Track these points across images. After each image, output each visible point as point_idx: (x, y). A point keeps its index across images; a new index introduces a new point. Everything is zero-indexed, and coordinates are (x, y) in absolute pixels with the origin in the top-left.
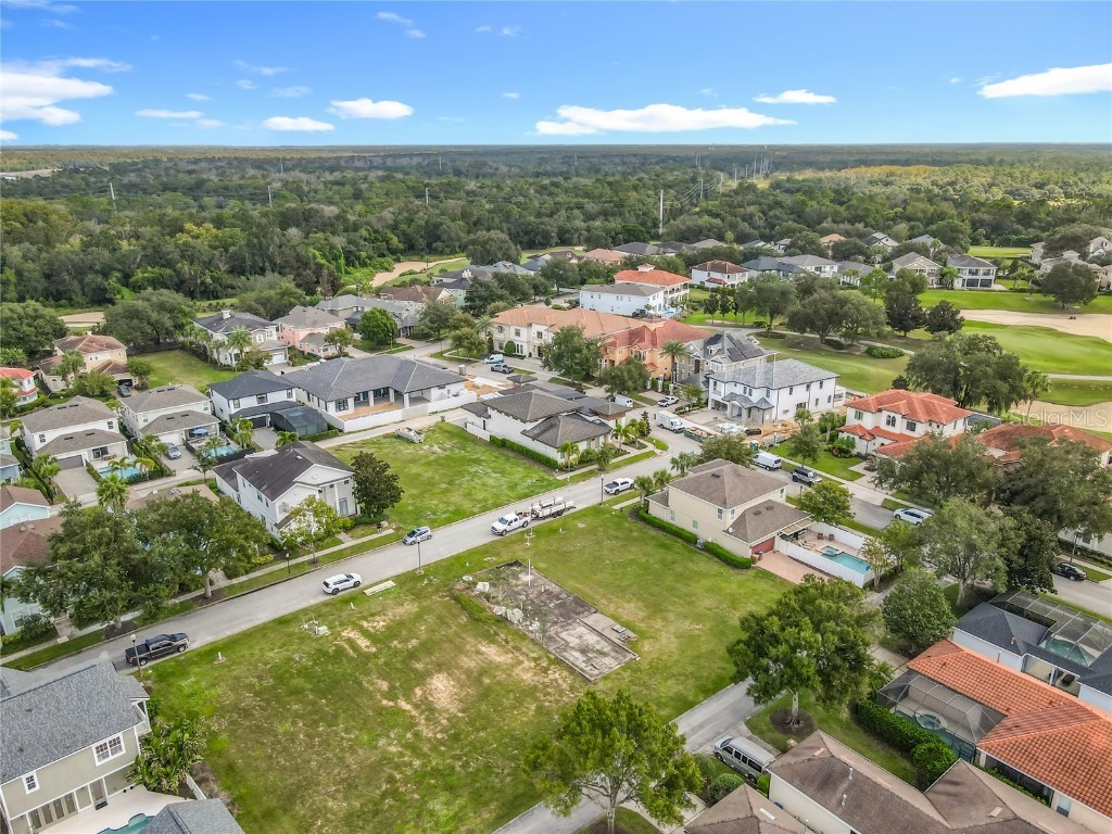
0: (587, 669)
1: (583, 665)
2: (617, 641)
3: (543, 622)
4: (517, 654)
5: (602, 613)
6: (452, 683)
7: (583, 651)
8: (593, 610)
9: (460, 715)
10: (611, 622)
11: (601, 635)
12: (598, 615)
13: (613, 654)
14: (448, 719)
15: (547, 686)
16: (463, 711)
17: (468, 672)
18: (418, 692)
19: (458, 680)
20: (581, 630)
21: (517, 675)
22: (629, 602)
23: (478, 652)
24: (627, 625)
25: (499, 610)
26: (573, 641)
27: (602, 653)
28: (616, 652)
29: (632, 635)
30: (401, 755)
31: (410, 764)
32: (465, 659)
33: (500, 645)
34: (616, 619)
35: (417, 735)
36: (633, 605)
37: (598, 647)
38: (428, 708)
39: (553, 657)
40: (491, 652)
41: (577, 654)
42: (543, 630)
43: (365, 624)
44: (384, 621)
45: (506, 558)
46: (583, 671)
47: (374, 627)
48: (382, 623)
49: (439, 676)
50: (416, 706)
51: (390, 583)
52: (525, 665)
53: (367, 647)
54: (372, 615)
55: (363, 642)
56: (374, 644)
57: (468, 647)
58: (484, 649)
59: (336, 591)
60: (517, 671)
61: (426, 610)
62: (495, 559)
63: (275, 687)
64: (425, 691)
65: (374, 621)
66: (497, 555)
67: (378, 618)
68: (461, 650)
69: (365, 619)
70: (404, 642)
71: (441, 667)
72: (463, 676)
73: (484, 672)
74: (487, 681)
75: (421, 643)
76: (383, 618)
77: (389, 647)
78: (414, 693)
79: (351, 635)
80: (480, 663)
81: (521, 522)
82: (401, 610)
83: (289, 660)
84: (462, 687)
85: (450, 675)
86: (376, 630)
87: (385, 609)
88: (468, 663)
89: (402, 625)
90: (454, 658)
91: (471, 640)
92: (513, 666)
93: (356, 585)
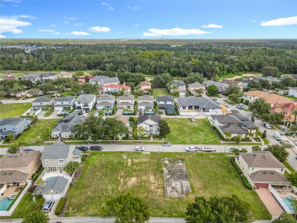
0: (168, 193)
1: (168, 191)
2: (184, 190)
3: (171, 177)
4: (157, 181)
5: (189, 182)
6: (136, 181)
7: (173, 188)
8: (188, 180)
9: (129, 188)
10: (189, 185)
11: (182, 187)
12: (188, 182)
13: (179, 193)
14: (126, 188)
15: (154, 192)
16: (131, 188)
17: (142, 180)
18: (128, 179)
19: (137, 181)
20: (179, 183)
21: (151, 186)
22: (200, 182)
23: (149, 177)
24: (192, 188)
25: (164, 169)
26: (173, 185)
27: (177, 192)
28: (181, 193)
29: (190, 190)
32: (144, 177)
33: (155, 178)
34: (191, 184)
35: (117, 188)
36: (200, 183)
37: (178, 189)
38: (125, 183)
39: (164, 186)
40: (152, 178)
41: (170, 188)
42: (169, 179)
43: (134, 160)
44: (139, 161)
45: (182, 157)
46: (167, 193)
47: (135, 161)
48: (138, 161)
49: (135, 178)
50: (124, 182)
51: (149, 153)
52: (155, 185)
53: (129, 165)
54: (138, 158)
55: (130, 163)
56: (131, 164)
57: (148, 175)
58: (151, 176)
59: (137, 150)
60: (152, 185)
61: (149, 162)
62: (178, 156)
63: (105, 165)
64: (129, 179)
65: (137, 160)
66: (180, 156)
67: (138, 160)
68: (146, 174)
69: (136, 158)
70: (137, 167)
71: (138, 176)
72: (140, 180)
73: (145, 182)
74: (143, 184)
75: (140, 169)
76: (139, 160)
77: (133, 167)
78: (126, 179)
79: (129, 161)
80: (147, 179)
81: (195, 150)
82: (145, 160)
83: (113, 160)
84: (137, 182)
85: (137, 179)
86: (135, 162)
87: (142, 158)
88: (144, 178)
89: (141, 163)
90: (142, 175)
91: (151, 173)
92: (153, 184)
93: (142, 150)
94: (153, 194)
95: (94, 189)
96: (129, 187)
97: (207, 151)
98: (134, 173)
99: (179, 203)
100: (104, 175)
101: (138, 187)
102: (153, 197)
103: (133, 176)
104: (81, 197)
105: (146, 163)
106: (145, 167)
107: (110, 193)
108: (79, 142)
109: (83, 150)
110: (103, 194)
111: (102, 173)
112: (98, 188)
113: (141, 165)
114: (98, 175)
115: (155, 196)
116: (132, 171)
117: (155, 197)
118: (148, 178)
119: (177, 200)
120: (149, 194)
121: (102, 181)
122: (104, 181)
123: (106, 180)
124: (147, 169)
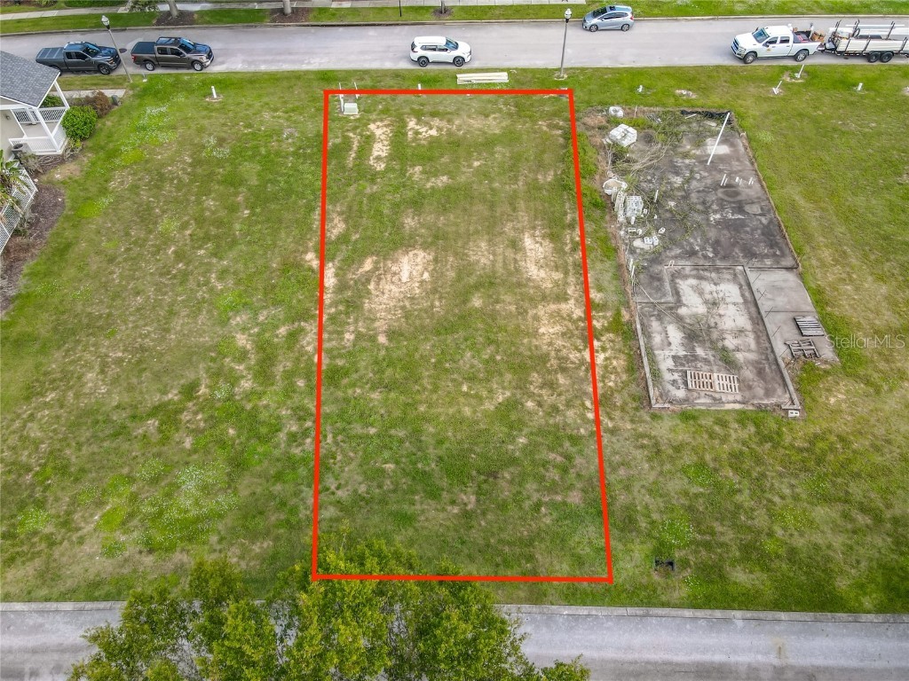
0: (668, 376)
1: (666, 364)
2: (781, 350)
3: (669, 241)
4: (572, 279)
5: (801, 276)
6: (426, 276)
7: (693, 335)
8: (788, 262)
9: (382, 339)
10: (805, 301)
11: (758, 319)
12: (791, 279)
13: (748, 373)
14: (359, 336)
15: (563, 370)
16: (392, 334)
17: (464, 270)
18: (368, 265)
19: (437, 275)
20: (730, 291)
21: (536, 318)
22: (881, 278)
23: (515, 245)
24: (834, 327)
25: (614, 185)
26: (693, 305)
27: (728, 362)
28: (760, 373)
29: (827, 352)
30: (243, 356)
31: (234, 380)
32: (483, 245)
34: (820, 299)
35: (293, 336)
36: (884, 289)
37: (730, 343)
38: (353, 298)
39: (626, 316)
40: (535, 248)
41: (675, 335)
42: (656, 257)
43: (412, 124)
44: (440, 129)
45: (714, 101)
46: (656, 374)
47: (417, 133)
48: (434, 132)
49: (421, 254)
50: (342, 287)
51: (503, 77)
52: (565, 307)
53: (378, 158)
54: (434, 115)
55: (380, 149)
56: (391, 157)
57: (508, 227)
58: (528, 242)
59: (423, 61)
60: (541, 311)
61: (510, 137)
62: (693, 96)
63: (220, 163)
64: (376, 269)
65: (427, 124)
66: (704, 91)
67: (436, 122)
68: (491, 227)
69: (418, 115)
70: (428, 174)
71: (437, 241)
72: (452, 274)
73: (489, 283)
74: (477, 302)
75: (448, 188)
76: (444, 124)
77: (403, 172)
78: (361, 264)
79: (378, 132)
80: (499, 265)
81: (792, 48)
82: (477, 123)
83: (275, 133)
84: (434, 291)
85: (436, 260)
86: (415, 139)
87: (457, 113)
88: (482, 255)
89: (454, 145)
90: (468, 236)
91: (524, 218)
92: (544, 298)
93: (459, 61)
94: (551, 385)
95: (134, 352)
96: (380, 325)
97: (869, 56)
98: (409, 222)
99: (759, 461)
100: (207, 238)
101: (444, 328)
102: (555, 409)
103: (403, 242)
104: (32, 417)
105: (489, 143)
106: (483, 174)
107: (246, 385)
108: (74, 17)
109: (90, 63)
110: (190, 390)
111: (200, 221)
112: (163, 338)
113: (455, 161)
114: (166, 240)
115: (569, 405)
116: (396, 206)
117: (570, 413)
118: (510, 253)
119: (737, 433)
120: (522, 385)
121: (192, 284)
122: (207, 283)
123: (223, 274)
124: (496, 185)
